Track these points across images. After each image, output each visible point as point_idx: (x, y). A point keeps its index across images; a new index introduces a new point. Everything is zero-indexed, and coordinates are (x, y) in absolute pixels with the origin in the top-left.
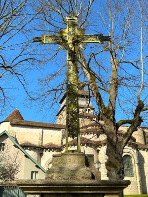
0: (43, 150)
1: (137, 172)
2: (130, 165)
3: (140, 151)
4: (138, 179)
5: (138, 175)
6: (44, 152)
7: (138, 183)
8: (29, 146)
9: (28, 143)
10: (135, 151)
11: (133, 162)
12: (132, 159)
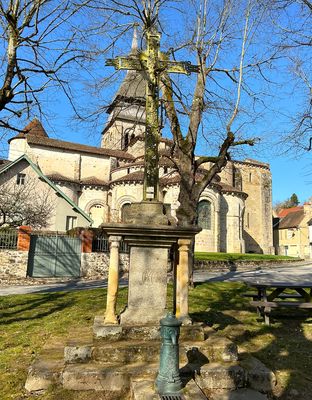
0: (81, 186)
1: (216, 223)
2: (207, 213)
3: (224, 195)
4: (216, 233)
5: (216, 227)
6: (83, 190)
7: (216, 238)
8: (60, 180)
9: (57, 174)
10: (217, 195)
11: (212, 209)
12: (212, 206)
